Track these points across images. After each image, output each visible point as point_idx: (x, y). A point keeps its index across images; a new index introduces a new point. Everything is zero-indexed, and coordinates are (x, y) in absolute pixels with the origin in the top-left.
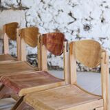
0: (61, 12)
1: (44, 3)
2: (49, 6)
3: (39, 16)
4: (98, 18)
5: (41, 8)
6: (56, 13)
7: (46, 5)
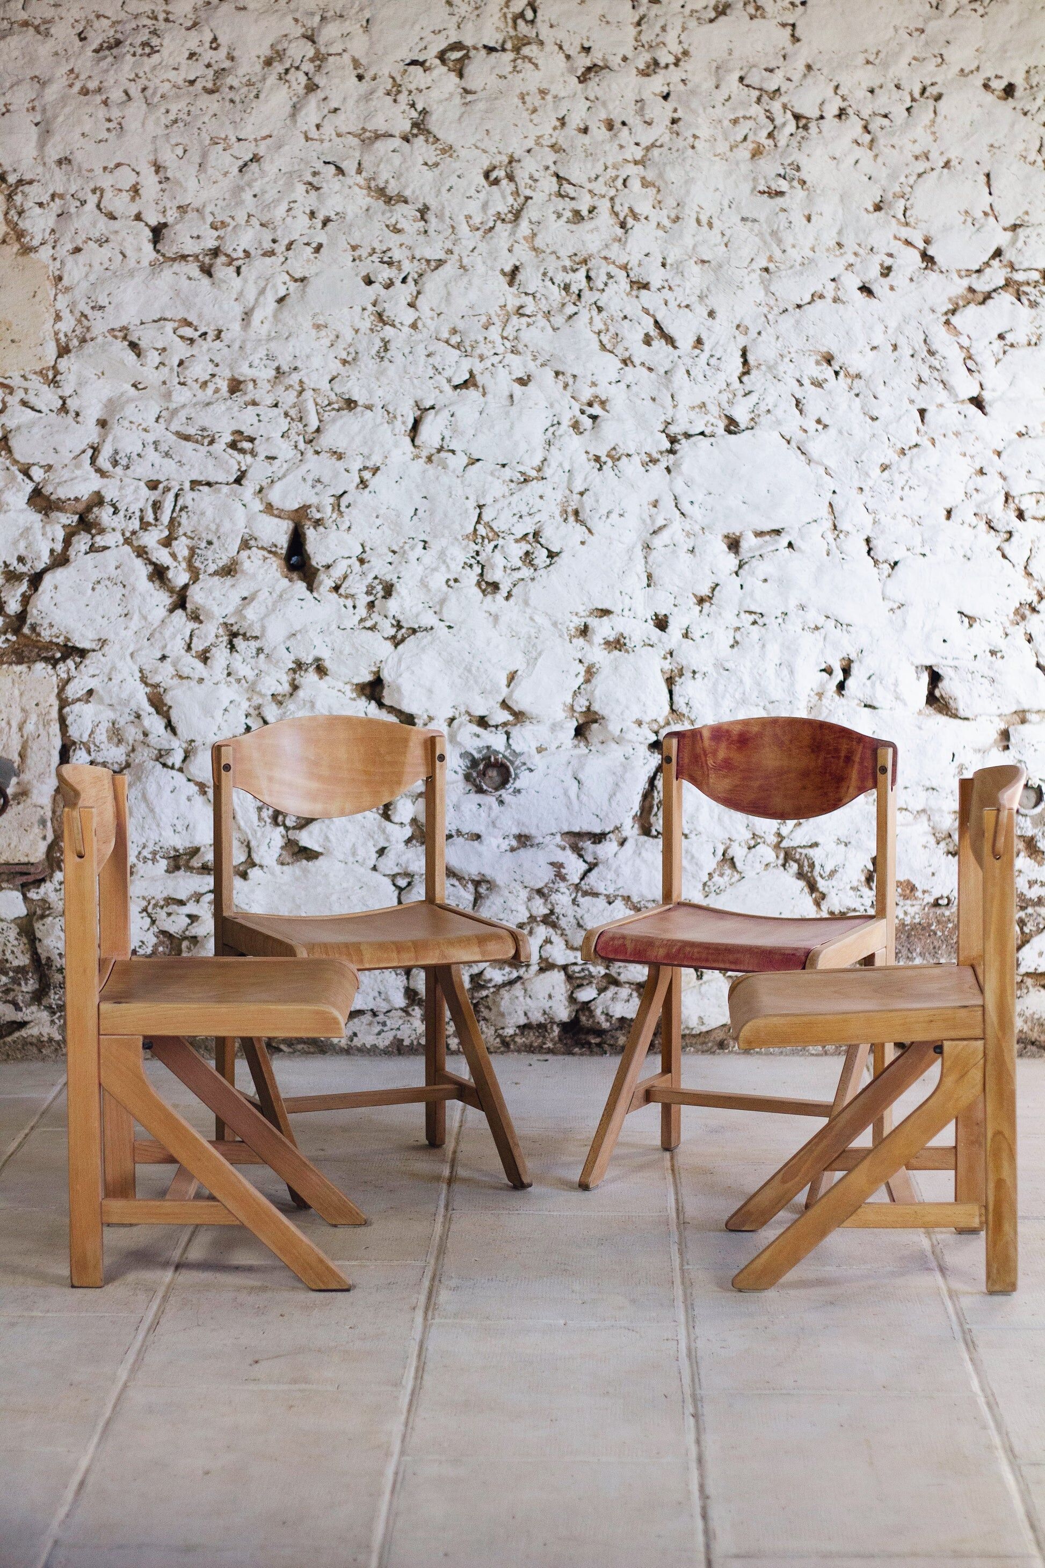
0: (310, 678)
1: (195, 617)
2: (233, 635)
3: (158, 704)
4: (560, 715)
5: (176, 647)
6: (276, 681)
7: (210, 632)
